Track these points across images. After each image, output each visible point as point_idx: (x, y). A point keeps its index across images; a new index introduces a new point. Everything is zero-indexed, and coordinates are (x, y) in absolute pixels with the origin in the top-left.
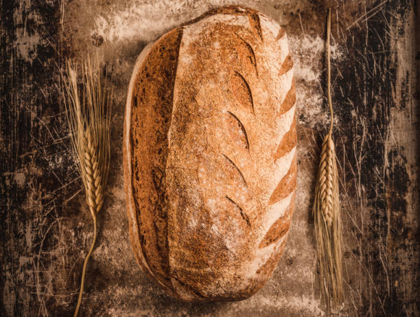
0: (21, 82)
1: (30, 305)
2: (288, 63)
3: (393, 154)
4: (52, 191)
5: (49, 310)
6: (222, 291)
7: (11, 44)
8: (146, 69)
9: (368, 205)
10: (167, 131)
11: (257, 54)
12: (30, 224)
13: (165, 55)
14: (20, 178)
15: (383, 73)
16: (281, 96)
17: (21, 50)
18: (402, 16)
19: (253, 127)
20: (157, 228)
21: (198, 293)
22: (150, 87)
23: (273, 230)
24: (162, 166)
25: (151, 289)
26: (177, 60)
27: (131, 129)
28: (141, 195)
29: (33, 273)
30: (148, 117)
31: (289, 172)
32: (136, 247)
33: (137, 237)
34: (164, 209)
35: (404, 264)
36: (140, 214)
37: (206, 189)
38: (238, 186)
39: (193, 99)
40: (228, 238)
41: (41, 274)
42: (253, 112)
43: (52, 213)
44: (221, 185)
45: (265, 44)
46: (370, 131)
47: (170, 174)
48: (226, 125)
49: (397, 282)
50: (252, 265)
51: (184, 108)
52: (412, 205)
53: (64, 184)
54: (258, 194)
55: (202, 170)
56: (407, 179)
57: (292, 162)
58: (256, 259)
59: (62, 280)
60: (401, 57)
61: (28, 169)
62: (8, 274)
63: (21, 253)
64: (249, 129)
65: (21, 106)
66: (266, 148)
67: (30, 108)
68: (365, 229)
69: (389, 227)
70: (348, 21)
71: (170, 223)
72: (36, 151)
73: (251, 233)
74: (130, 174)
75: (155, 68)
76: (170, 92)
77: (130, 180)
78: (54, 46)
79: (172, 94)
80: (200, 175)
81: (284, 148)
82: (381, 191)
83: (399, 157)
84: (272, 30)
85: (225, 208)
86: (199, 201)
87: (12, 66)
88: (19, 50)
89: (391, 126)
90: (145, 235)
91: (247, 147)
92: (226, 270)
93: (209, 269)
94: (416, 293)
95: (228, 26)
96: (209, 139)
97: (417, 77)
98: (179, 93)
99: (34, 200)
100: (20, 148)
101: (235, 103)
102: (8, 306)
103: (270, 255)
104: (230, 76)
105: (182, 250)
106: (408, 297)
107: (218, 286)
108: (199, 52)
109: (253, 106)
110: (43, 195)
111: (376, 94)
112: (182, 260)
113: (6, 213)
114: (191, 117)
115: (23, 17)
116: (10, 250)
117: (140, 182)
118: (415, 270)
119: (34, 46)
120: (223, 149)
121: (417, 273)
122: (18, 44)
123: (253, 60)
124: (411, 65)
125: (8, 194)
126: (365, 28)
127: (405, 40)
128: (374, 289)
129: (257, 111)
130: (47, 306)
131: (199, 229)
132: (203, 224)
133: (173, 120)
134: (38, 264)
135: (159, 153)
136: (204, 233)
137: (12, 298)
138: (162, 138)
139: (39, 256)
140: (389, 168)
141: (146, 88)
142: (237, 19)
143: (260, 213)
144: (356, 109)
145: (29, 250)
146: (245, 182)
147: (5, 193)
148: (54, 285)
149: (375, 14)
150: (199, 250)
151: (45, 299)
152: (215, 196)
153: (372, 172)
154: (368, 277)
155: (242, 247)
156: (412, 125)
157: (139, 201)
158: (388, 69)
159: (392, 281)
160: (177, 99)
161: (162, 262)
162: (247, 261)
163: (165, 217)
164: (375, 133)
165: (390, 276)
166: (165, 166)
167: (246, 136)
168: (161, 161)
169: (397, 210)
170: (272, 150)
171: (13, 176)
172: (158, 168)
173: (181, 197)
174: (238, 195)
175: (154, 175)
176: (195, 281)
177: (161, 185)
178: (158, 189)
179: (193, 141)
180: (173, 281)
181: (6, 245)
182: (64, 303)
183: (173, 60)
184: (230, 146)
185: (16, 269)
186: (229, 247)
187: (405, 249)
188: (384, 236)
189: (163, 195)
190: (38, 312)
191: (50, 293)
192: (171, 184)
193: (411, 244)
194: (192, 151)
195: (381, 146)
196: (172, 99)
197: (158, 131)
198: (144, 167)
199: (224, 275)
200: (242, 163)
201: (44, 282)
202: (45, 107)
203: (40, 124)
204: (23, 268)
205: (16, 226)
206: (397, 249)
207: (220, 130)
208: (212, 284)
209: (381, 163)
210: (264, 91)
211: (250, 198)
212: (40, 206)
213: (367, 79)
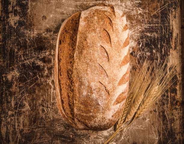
0: (11, 36)
1: (13, 133)
2: (126, 27)
3: (171, 68)
4: (23, 83)
5: (21, 135)
6: (96, 124)
7: (7, 20)
8: (65, 28)
10: (74, 54)
11: (113, 22)
12: (13, 98)
13: (73, 22)
14: (9, 77)
15: (167, 34)
16: (123, 40)
18: (175, 10)
19: (111, 52)
20: (69, 96)
21: (86, 125)
22: (67, 35)
23: (119, 98)
26: (79, 24)
27: (59, 54)
28: (62, 82)
29: (14, 118)
30: (66, 48)
31: (126, 73)
32: (60, 105)
33: (60, 101)
34: (72, 88)
35: (176, 116)
36: (61, 91)
37: (90, 78)
38: (104, 77)
39: (86, 40)
40: (100, 100)
41: (18, 119)
42: (111, 46)
43: (23, 92)
44: (97, 76)
45: (116, 18)
46: (161, 58)
47: (75, 72)
48: (99, 51)
49: (173, 124)
50: (110, 113)
51: (81, 44)
52: (179, 91)
53: (29, 80)
54: (113, 81)
55: (89, 70)
56: (177, 79)
57: (128, 69)
58: (112, 110)
59: (27, 122)
60: (174, 27)
62: (3, 119)
63: (9, 110)
64: (109, 53)
65: (11, 46)
66: (116, 61)
67: (14, 47)
68: (159, 101)
69: (169, 100)
70: (152, 12)
71: (74, 93)
72: (17, 66)
73: (110, 98)
74: (58, 73)
75: (69, 28)
77: (57, 76)
78: (25, 21)
79: (76, 38)
80: (88, 72)
81: (124, 62)
84: (119, 13)
85: (99, 86)
86: (87, 83)
87: (7, 29)
88: (10, 23)
89: (170, 56)
90: (64, 99)
91: (109, 61)
92: (99, 115)
93: (91, 114)
94: (181, 129)
95: (101, 10)
96: (92, 56)
97: (182, 36)
98: (79, 37)
99: (15, 87)
100: (10, 64)
101: (103, 42)
102: (3, 133)
103: (118, 109)
104: (101, 30)
105: (80, 105)
106: (178, 131)
107: (95, 122)
108: (88, 21)
109: (111, 43)
110: (19, 85)
111: (164, 43)
112: (79, 110)
113: (3, 92)
114: (85, 47)
115: (12, 8)
116: (4, 108)
117: (62, 77)
118: (181, 119)
119: (17, 21)
120: (98, 61)
121: (181, 120)
122: (10, 20)
123: (111, 24)
124: (179, 31)
126: (159, 15)
127: (176, 20)
128: (163, 127)
129: (113, 46)
130: (20, 133)
131: (87, 96)
132: (89, 94)
133: (77, 49)
134: (17, 114)
135: (71, 63)
136: (89, 98)
137: (5, 129)
138: (72, 57)
139: (17, 111)
141: (65, 36)
142: (104, 8)
143: (114, 90)
144: (155, 49)
145: (12, 108)
146: (107, 75)
147: (3, 83)
148: (23, 124)
149: (163, 9)
150: (87, 105)
151: (19, 130)
152: (94, 81)
154: (160, 122)
155: (106, 104)
156: (180, 56)
157: (61, 85)
158: (169, 32)
159: (171, 123)
160: (78, 40)
161: (71, 111)
162: (108, 111)
163: (73, 91)
164: (163, 59)
165: (170, 121)
166: (73, 69)
167: (108, 56)
168: (71, 67)
169: (173, 93)
170: (119, 62)
171: (7, 76)
172: (70, 70)
173: (80, 81)
174: (104, 81)
175: (68, 73)
176: (85, 120)
177: (71, 77)
178: (70, 79)
179: (85, 57)
180: (76, 120)
181: (3, 106)
182: (27, 131)
183: (77, 24)
184: (101, 60)
185: (7, 117)
186: (100, 104)
187: (176, 110)
188: (167, 104)
189: (72, 81)
190: (16, 135)
191: (21, 127)
192: (75, 76)
193: (179, 107)
194: (85, 61)
195: (166, 65)
196: (76, 40)
197: (70, 54)
198: (64, 70)
199: (98, 117)
200: (106, 67)
201: (19, 122)
202: (21, 47)
203: (19, 54)
204: (10, 116)
205: (7, 98)
206: (173, 109)
207: (97, 53)
208: (93, 121)
210: (116, 37)
211: (109, 83)
212: (18, 89)
213: (160, 36)
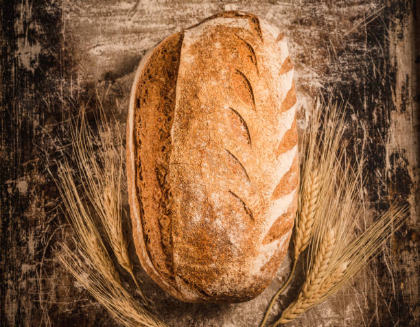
0: (23, 91)
1: (33, 314)
2: (289, 64)
3: (395, 156)
4: (55, 198)
5: (51, 318)
6: (226, 289)
7: (12, 53)
8: (148, 71)
9: (371, 207)
10: (170, 129)
11: (258, 53)
12: (33, 231)
13: (167, 56)
14: (22, 186)
15: (383, 77)
16: (282, 95)
17: (23, 60)
18: (401, 20)
19: (255, 123)
20: (161, 226)
21: (203, 292)
22: (153, 87)
23: (275, 227)
24: (166, 164)
25: (155, 294)
26: (179, 60)
27: (135, 131)
28: (144, 194)
29: (36, 281)
30: (151, 117)
31: (291, 170)
32: (141, 247)
33: (141, 237)
34: (168, 207)
35: (409, 266)
36: (144, 213)
37: (209, 183)
38: (241, 180)
39: (196, 96)
40: (232, 232)
41: (44, 282)
42: (255, 109)
43: (55, 220)
44: (224, 179)
45: (265, 45)
46: (371, 134)
47: (173, 170)
48: (228, 121)
49: (402, 284)
50: (256, 261)
51: (187, 105)
52: (415, 207)
54: (261, 189)
55: (205, 164)
56: (409, 181)
57: (294, 160)
58: (260, 255)
59: (65, 287)
60: (400, 61)
61: (31, 177)
62: (10, 282)
63: (23, 261)
64: (251, 125)
65: (23, 114)
66: (268, 144)
67: (32, 116)
71: (174, 219)
72: (38, 159)
73: (254, 228)
74: (134, 174)
75: (157, 69)
76: (172, 91)
77: (133, 180)
78: (55, 55)
79: (174, 93)
80: (203, 170)
81: (285, 145)
82: (383, 193)
83: (401, 159)
84: (272, 33)
85: (229, 202)
86: (202, 195)
87: (13, 75)
88: (20, 60)
89: (392, 128)
90: (149, 234)
91: (250, 143)
92: (231, 266)
93: (213, 265)
95: (228, 28)
96: (211, 133)
97: (418, 81)
98: (181, 91)
99: (37, 207)
100: (23, 157)
101: (237, 100)
102: (10, 315)
103: (274, 253)
104: (231, 73)
105: (186, 246)
106: (415, 300)
107: (222, 283)
108: (201, 52)
109: (254, 102)
110: (46, 202)
111: (376, 97)
112: (185, 256)
113: (8, 221)
114: (194, 113)
115: (24, 27)
116: (12, 258)
117: (144, 181)
119: (36, 55)
120: (225, 145)
122: (20, 54)
123: (254, 59)
124: (410, 68)
125: (10, 202)
126: (364, 33)
127: (404, 44)
128: (379, 291)
129: (258, 108)
130: (49, 313)
131: (203, 224)
132: (207, 219)
133: (176, 117)
134: (41, 271)
135: (163, 151)
136: (208, 228)
137: (14, 307)
138: (166, 136)
139: (41, 264)
140: (390, 171)
141: (149, 89)
142: (237, 22)
143: (263, 208)
144: (356, 113)
145: (31, 258)
146: (247, 176)
147: (7, 201)
148: (57, 293)
149: (373, 19)
150: (203, 245)
151: (48, 307)
152: (219, 190)
153: (374, 174)
154: (373, 279)
155: (246, 242)
156: (414, 128)
157: (143, 200)
158: (387, 73)
159: (398, 283)
160: (180, 97)
161: (166, 260)
162: (250, 257)
163: (169, 213)
164: (376, 136)
165: (395, 278)
166: (168, 163)
167: (248, 131)
168: (165, 158)
170: (274, 146)
171: (16, 184)
172: (162, 165)
173: (185, 192)
174: (241, 189)
175: (158, 173)
176: (200, 279)
177: (165, 182)
178: (162, 186)
179: (196, 137)
180: (178, 280)
181: (8, 253)
182: (67, 310)
183: (175, 60)
184: (232, 141)
185: (18, 277)
186: (232, 241)
187: (409, 251)
189: (167, 192)
190: (40, 320)
191: (53, 300)
192: (175, 180)
193: (415, 245)
194: (195, 146)
195: (383, 149)
196: (175, 98)
197: (161, 130)
198: (148, 167)
199: (228, 272)
200: (244, 158)
201: (47, 289)
202: (47, 115)
203: (42, 132)
204: (26, 276)
205: (18, 234)
206: (401, 251)
207: (223, 125)
208: (217, 281)
209: (382, 166)
210: (265, 88)
211: (253, 193)
212: (43, 213)
213: (366, 83)
